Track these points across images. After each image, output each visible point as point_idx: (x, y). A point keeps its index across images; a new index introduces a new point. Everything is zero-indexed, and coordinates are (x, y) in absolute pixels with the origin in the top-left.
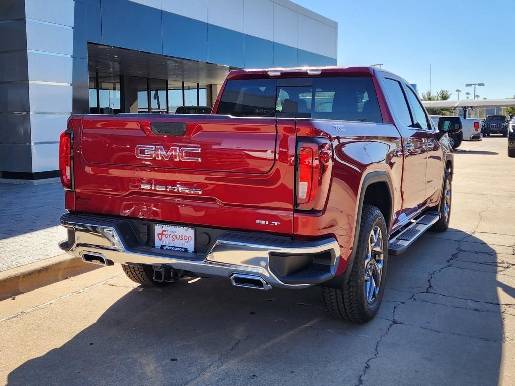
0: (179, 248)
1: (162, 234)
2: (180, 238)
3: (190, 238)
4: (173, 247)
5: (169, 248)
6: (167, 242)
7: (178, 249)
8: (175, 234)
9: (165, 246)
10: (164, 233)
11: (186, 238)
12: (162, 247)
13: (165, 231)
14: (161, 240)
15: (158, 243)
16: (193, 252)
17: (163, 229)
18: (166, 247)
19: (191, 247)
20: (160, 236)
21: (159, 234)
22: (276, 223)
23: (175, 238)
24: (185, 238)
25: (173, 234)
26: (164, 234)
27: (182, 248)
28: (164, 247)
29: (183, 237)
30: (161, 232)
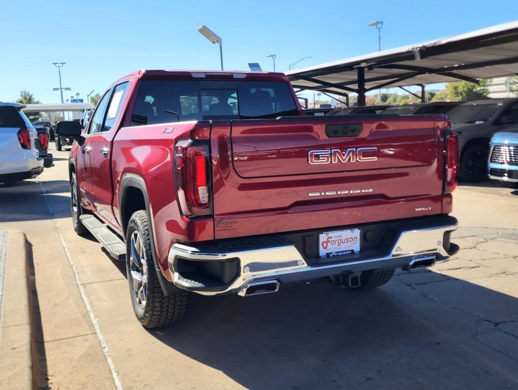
0: (346, 251)
1: (327, 242)
2: (346, 241)
3: (356, 239)
4: (339, 252)
5: (335, 254)
6: (333, 248)
7: (345, 253)
9: (331, 253)
10: (329, 240)
12: (328, 255)
13: (331, 238)
14: (325, 248)
15: (322, 252)
16: (360, 252)
18: (332, 254)
19: (356, 247)
20: (325, 244)
23: (341, 242)
25: (338, 239)
26: (329, 242)
27: (348, 251)
28: (330, 255)
29: (348, 240)
30: (326, 240)
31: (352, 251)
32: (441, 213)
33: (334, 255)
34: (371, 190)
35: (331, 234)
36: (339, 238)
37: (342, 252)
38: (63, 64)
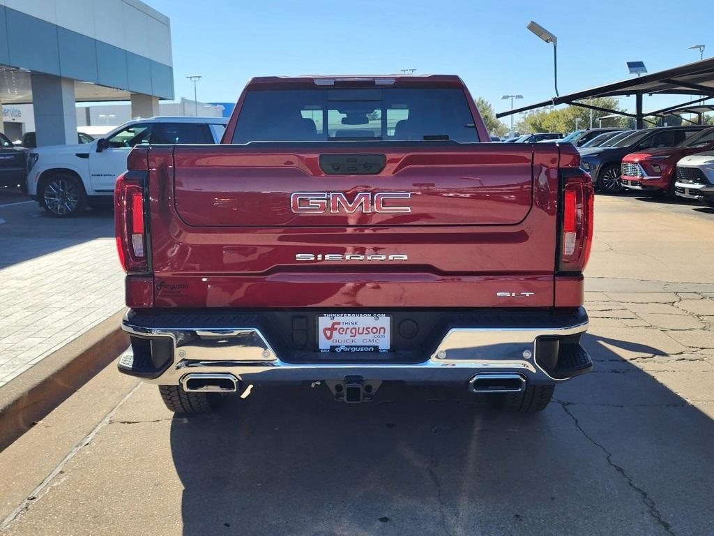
0: (364, 347)
1: (332, 329)
2: (365, 331)
3: (382, 330)
4: (352, 347)
5: (345, 349)
6: (342, 340)
7: (362, 349)
8: (355, 326)
9: (339, 347)
10: (336, 326)
11: (377, 331)
12: (333, 348)
13: (339, 323)
14: (329, 338)
15: (324, 344)
16: (389, 351)
17: (333, 321)
18: (340, 349)
19: (384, 343)
21: (325, 330)
22: (528, 295)
23: (355, 332)
24: (374, 330)
25: (351, 326)
26: (336, 329)
27: (369, 347)
28: (337, 349)
29: (370, 330)
30: (330, 326)
31: (376, 348)
32: (552, 305)
33: (342, 350)
34: (405, 257)
35: (338, 318)
36: (353, 326)
37: (358, 347)
38: (413, 70)
